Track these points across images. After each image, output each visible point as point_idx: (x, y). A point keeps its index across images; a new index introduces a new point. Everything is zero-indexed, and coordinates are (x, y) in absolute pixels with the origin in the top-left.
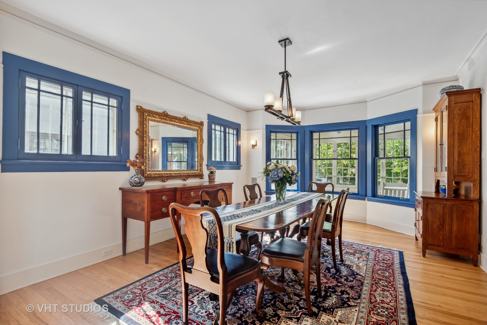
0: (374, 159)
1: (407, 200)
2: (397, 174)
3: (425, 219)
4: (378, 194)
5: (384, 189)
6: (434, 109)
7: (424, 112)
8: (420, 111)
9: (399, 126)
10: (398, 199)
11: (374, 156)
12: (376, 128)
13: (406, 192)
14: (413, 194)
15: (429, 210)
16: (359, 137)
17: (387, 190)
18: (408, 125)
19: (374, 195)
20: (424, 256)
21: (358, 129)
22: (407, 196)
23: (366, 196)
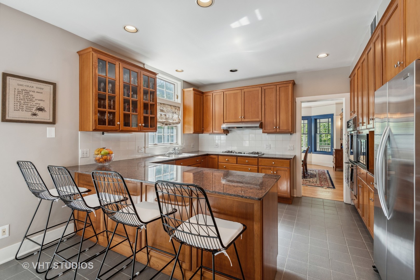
0: (315, 134)
1: (330, 152)
2: (325, 141)
3: (336, 158)
4: (317, 150)
5: (319, 148)
6: (340, 115)
7: (336, 115)
8: (335, 115)
9: (326, 120)
10: (326, 152)
11: (315, 133)
12: (316, 120)
13: (329, 149)
14: (332, 150)
15: (337, 154)
16: (308, 123)
17: (321, 148)
18: (330, 119)
19: (315, 150)
20: (336, 171)
21: (308, 120)
22: (330, 150)
23: (312, 151)
